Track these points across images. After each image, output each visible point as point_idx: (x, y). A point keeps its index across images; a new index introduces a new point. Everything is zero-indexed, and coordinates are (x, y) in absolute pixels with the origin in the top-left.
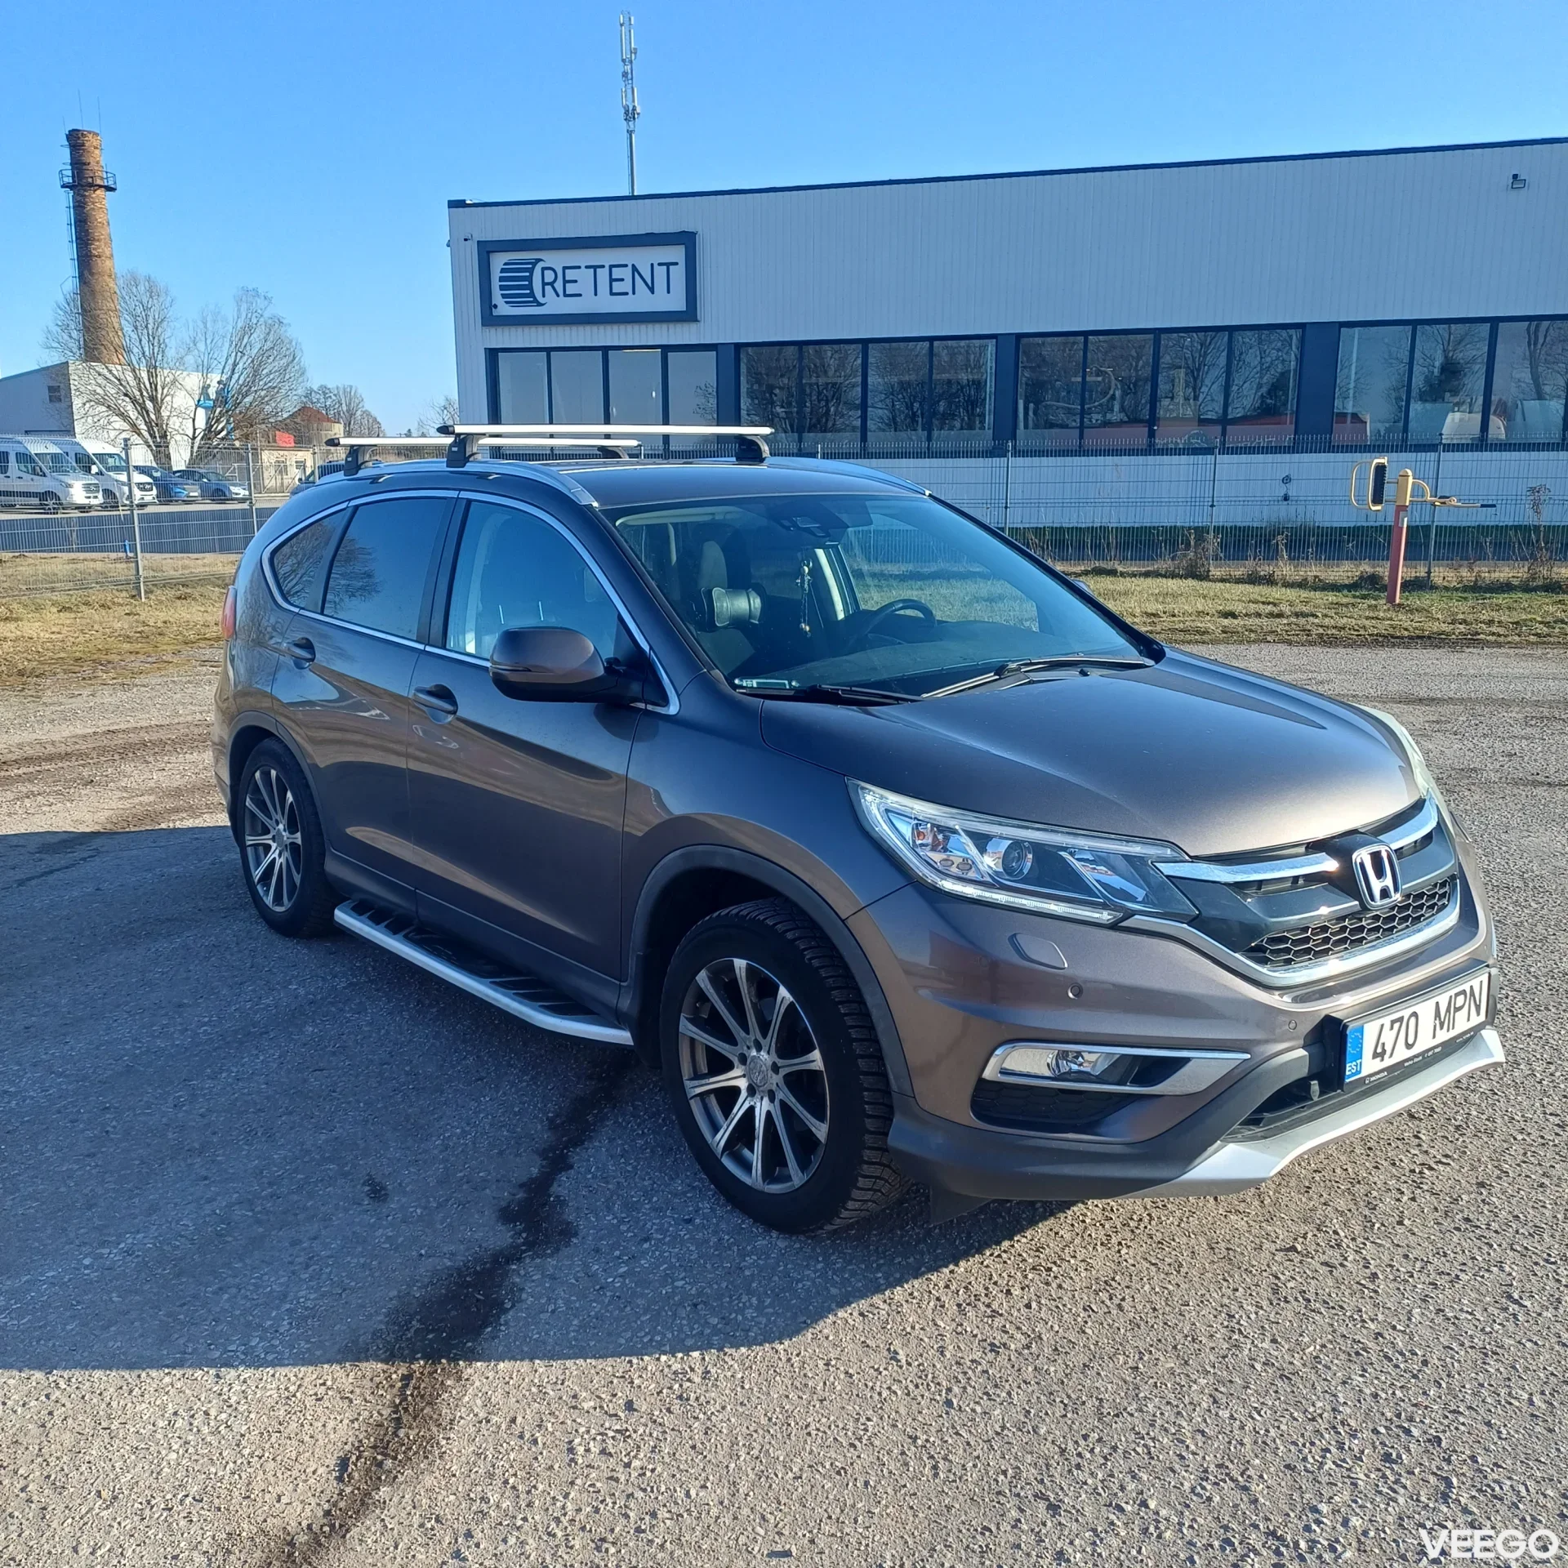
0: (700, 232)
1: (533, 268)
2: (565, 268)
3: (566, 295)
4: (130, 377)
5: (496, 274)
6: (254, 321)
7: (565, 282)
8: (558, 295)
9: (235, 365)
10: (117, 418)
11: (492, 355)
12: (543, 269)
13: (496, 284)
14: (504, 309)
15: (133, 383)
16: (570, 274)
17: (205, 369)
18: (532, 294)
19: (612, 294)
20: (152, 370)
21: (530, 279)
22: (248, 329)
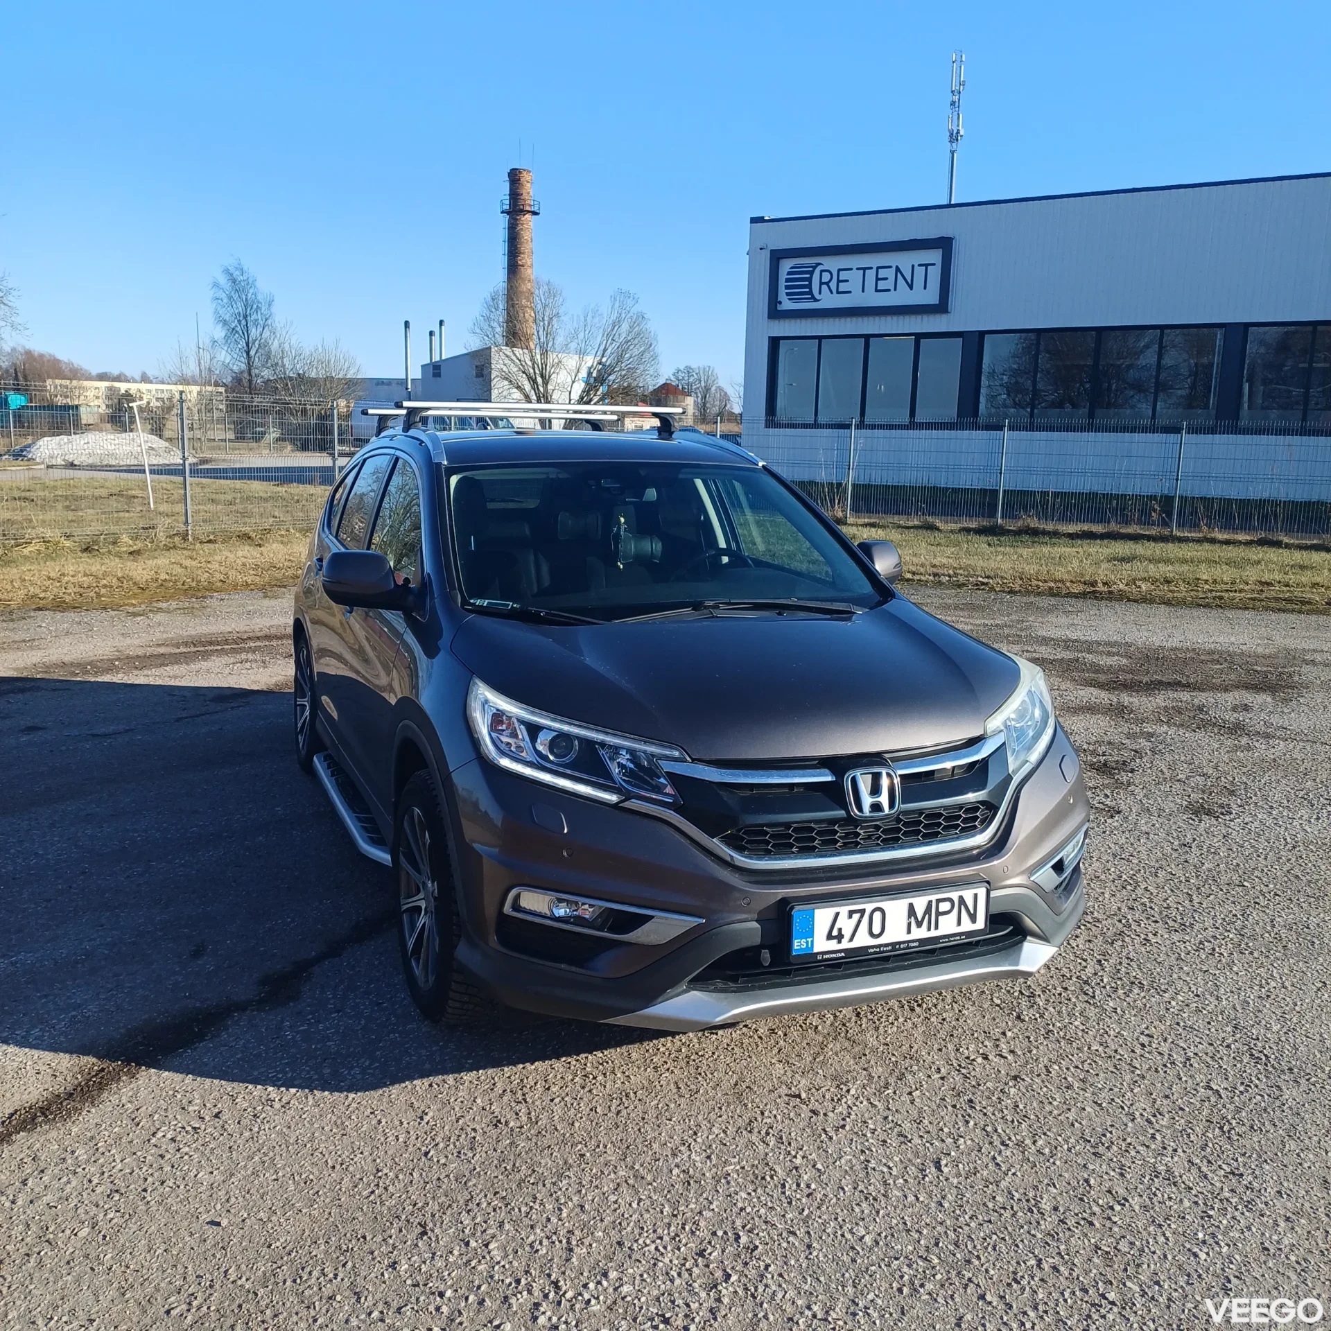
0: (957, 237)
1: (813, 271)
2: (839, 270)
3: (838, 292)
4: (527, 359)
5: (783, 276)
6: (623, 316)
7: (839, 281)
8: (832, 292)
9: (605, 350)
10: (515, 390)
11: (774, 343)
12: (822, 271)
13: (782, 283)
14: (787, 304)
15: (530, 363)
16: (843, 276)
17: (582, 353)
18: (811, 293)
19: (877, 290)
20: (545, 353)
21: (810, 280)
22: (617, 323)
